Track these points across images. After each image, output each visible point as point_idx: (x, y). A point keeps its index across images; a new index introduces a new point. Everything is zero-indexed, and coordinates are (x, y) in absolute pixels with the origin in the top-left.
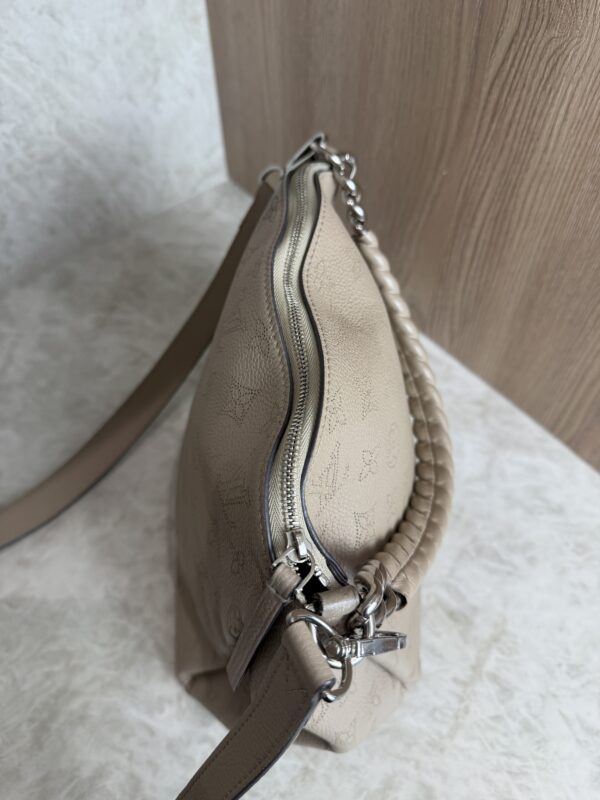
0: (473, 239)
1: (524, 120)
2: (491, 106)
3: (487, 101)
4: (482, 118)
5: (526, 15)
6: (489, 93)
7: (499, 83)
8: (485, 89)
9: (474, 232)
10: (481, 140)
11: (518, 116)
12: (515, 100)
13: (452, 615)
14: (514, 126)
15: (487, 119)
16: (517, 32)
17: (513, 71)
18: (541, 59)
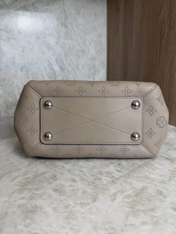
0: (165, 83)
1: (172, 48)
2: (165, 50)
3: (164, 49)
4: (163, 53)
5: (169, 30)
6: (164, 47)
7: (166, 44)
8: (163, 47)
9: (165, 81)
10: (164, 58)
11: (171, 49)
12: (170, 46)
13: (167, 158)
14: (170, 51)
15: (165, 53)
16: (168, 33)
17: (168, 40)
18: (173, 35)
